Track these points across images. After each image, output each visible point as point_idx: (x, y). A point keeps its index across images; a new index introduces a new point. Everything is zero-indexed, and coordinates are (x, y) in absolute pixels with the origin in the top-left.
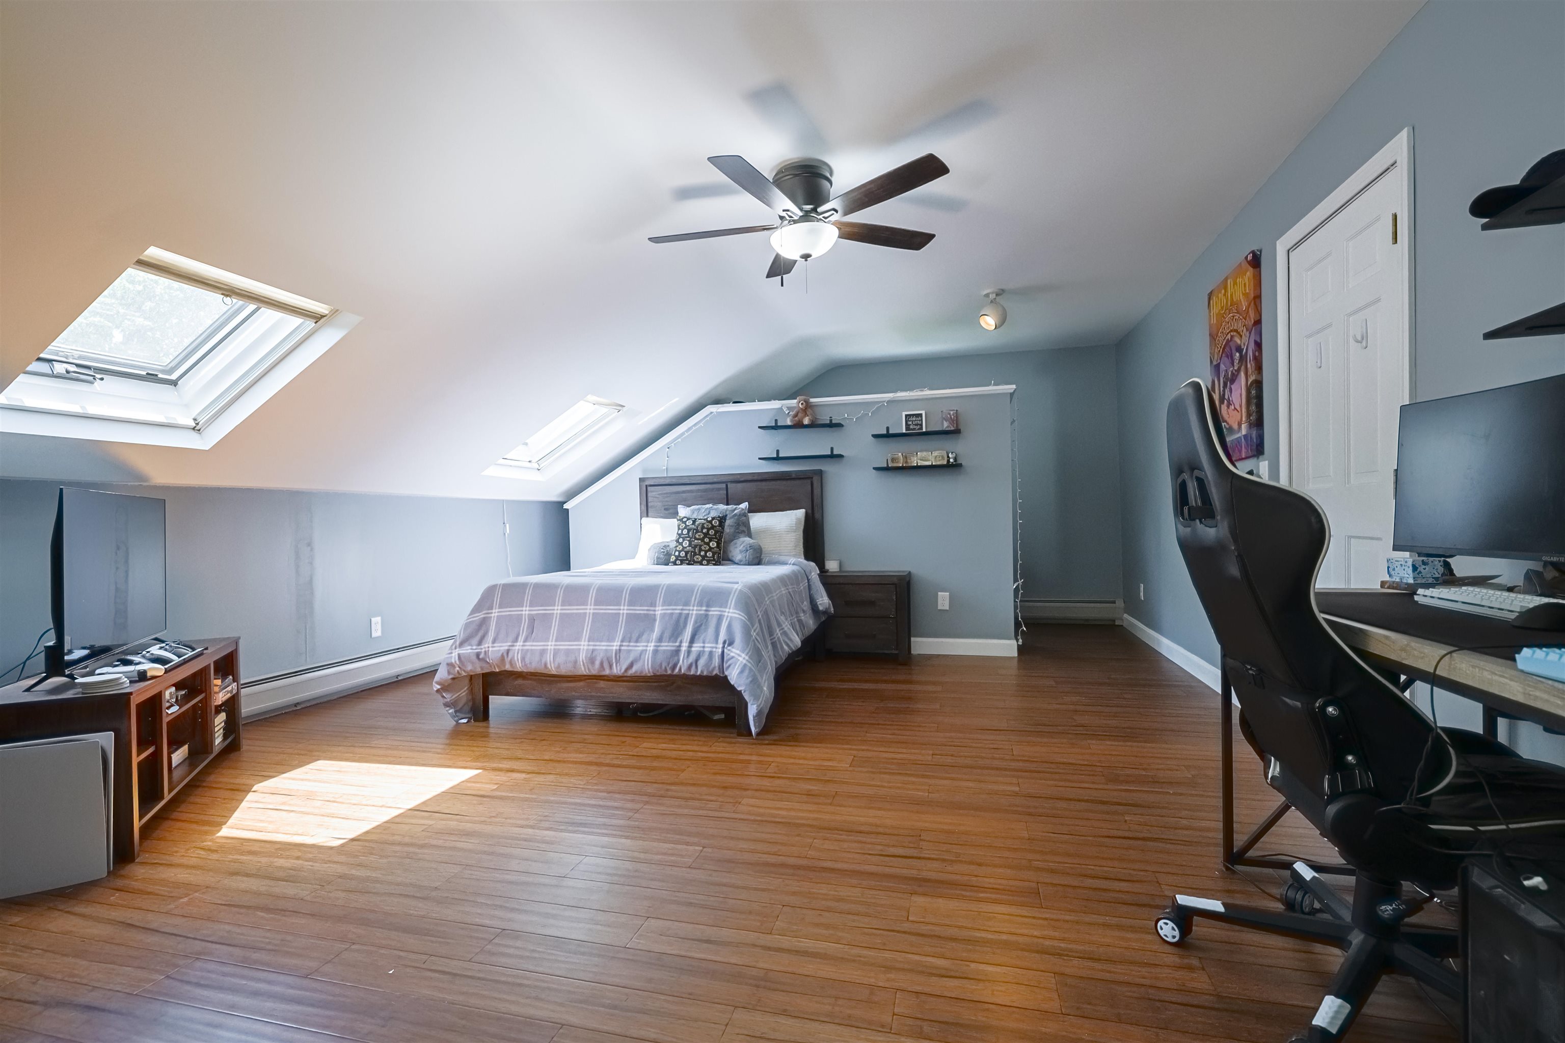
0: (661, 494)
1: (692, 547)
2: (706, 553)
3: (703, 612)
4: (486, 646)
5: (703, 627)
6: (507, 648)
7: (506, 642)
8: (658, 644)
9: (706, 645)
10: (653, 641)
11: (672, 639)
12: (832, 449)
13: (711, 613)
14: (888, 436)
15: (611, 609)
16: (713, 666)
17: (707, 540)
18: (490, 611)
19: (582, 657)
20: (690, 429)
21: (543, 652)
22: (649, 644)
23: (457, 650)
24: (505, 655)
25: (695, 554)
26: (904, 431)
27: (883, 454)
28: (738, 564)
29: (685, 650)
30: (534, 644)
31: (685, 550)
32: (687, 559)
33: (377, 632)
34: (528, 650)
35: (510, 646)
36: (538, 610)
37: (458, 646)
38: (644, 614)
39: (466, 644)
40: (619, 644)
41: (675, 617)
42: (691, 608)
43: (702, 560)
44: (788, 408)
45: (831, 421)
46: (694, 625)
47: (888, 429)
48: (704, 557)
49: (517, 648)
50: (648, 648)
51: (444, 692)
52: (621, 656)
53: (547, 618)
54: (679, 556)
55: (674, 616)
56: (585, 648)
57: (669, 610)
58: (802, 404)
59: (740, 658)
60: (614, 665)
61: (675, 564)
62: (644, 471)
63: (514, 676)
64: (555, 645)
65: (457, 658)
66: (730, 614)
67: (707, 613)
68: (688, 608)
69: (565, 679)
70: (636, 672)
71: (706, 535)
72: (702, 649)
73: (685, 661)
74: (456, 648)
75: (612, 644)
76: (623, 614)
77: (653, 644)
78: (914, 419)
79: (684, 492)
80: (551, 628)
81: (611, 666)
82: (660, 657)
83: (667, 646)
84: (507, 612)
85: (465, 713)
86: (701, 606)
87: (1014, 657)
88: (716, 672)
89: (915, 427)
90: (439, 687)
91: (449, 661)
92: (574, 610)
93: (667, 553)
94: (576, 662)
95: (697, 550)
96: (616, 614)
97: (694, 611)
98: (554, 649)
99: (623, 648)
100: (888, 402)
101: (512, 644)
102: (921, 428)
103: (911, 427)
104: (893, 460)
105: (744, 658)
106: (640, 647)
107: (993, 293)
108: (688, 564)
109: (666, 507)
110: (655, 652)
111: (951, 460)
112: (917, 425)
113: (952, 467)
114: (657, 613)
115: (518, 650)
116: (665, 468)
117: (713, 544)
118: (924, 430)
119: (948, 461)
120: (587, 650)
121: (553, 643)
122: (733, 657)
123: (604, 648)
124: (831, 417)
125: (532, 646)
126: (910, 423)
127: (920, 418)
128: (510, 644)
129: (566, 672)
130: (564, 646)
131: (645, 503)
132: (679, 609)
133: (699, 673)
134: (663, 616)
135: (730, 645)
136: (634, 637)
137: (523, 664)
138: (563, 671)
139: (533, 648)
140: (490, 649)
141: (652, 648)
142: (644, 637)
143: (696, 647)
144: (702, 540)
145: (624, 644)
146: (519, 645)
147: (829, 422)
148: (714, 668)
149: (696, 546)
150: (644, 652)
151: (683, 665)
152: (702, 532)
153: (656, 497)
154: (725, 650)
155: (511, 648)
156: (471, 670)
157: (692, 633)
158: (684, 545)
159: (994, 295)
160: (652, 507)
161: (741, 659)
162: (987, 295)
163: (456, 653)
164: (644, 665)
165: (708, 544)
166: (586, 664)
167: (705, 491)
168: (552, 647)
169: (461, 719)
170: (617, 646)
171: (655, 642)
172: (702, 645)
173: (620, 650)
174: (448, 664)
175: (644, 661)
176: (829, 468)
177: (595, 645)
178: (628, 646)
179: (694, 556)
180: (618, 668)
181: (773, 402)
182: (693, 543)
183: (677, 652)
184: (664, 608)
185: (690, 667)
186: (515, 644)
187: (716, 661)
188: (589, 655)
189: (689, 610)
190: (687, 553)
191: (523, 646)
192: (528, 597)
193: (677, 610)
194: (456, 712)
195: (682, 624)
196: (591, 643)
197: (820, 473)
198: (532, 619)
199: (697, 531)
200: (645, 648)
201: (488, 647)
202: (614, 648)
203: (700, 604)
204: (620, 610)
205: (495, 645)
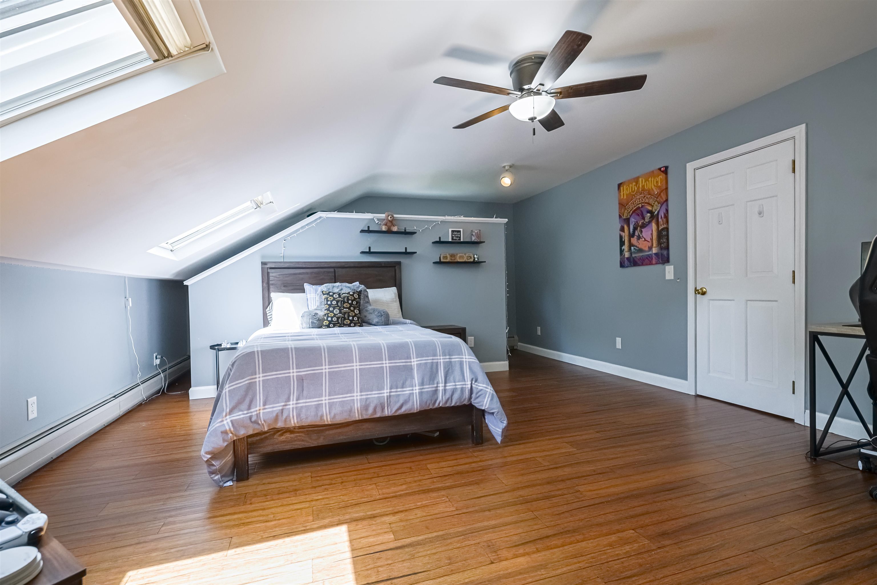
0: (282, 275)
1: (342, 314)
2: (353, 318)
3: (448, 360)
4: (258, 408)
5: (450, 371)
6: (281, 408)
7: (278, 403)
8: (422, 387)
9: (457, 384)
10: (417, 385)
11: (431, 382)
12: (406, 248)
13: (453, 360)
14: (439, 242)
15: (375, 364)
16: (464, 397)
17: (352, 308)
18: (254, 377)
19: (357, 405)
20: (302, 227)
21: (318, 407)
22: (414, 388)
23: (228, 417)
24: (280, 414)
25: (345, 319)
26: (450, 240)
27: (437, 253)
28: (375, 325)
29: (442, 389)
30: (308, 400)
31: (337, 316)
32: (338, 323)
33: (33, 414)
34: (302, 407)
35: (284, 406)
36: (304, 372)
37: (228, 413)
38: (404, 365)
39: (235, 411)
40: (388, 391)
41: (429, 366)
42: (439, 358)
43: (350, 323)
44: (378, 219)
45: (405, 230)
46: (444, 370)
47: (440, 238)
48: (351, 321)
49: (291, 406)
50: (414, 392)
51: (213, 460)
52: (391, 400)
53: (317, 378)
54: (332, 321)
55: (428, 364)
56: (359, 398)
57: (423, 360)
58: (391, 217)
59: (487, 390)
60: (386, 408)
61: (328, 326)
62: (263, 257)
63: (280, 433)
64: (329, 399)
65: (231, 425)
66: (467, 360)
67: (451, 360)
68: (436, 358)
69: (334, 426)
70: (405, 411)
71: (351, 304)
72: (454, 387)
73: (444, 397)
74: (226, 416)
75: (382, 392)
76: (386, 367)
77: (417, 388)
78: (456, 234)
79: (300, 274)
80: (322, 385)
81: (383, 409)
82: (425, 397)
83: (428, 388)
84: (272, 375)
85: (228, 476)
86: (445, 356)
87: (507, 371)
88: (466, 402)
89: (456, 238)
90: (209, 456)
91: (223, 429)
92: (342, 367)
93: (318, 319)
94: (351, 411)
95: (346, 316)
96: (380, 367)
97: (442, 360)
98: (329, 403)
99: (392, 394)
100: (441, 222)
101: (286, 403)
102: (460, 239)
103: (454, 238)
104: (444, 257)
105: (491, 390)
106: (407, 391)
107: (508, 166)
108: (339, 327)
109: (285, 285)
110: (421, 393)
111: (476, 259)
112: (457, 237)
113: (476, 263)
114: (413, 364)
115: (293, 408)
116: (282, 255)
117: (357, 312)
118: (462, 240)
119: (474, 260)
120: (361, 399)
121: (327, 398)
122: (482, 390)
123: (376, 396)
124: (405, 228)
125: (306, 402)
126: (454, 236)
127: (459, 233)
128: (283, 404)
129: (340, 420)
130: (338, 399)
131: (266, 281)
132: (430, 359)
133: (453, 405)
134: (419, 366)
135: (476, 381)
136: (400, 384)
137: (299, 419)
138: (339, 419)
139: (307, 404)
140: (261, 411)
141: (417, 391)
142: (408, 383)
143: (450, 386)
144: (349, 308)
145: (393, 390)
146: (292, 404)
147: (404, 231)
148: (465, 399)
149: (345, 313)
150: (412, 395)
151: (441, 400)
152: (348, 302)
153: (276, 277)
154: (473, 385)
155: (284, 407)
156: (244, 434)
157: (444, 377)
158: (335, 312)
159: (509, 167)
160: (272, 284)
161: (489, 390)
162: (504, 167)
163: (229, 420)
164: (414, 405)
165: (353, 311)
166: (360, 411)
167: (318, 273)
168: (327, 402)
169: (225, 483)
170: (387, 393)
171: (419, 386)
172: (454, 384)
173: (390, 396)
174: (222, 432)
175: (413, 402)
176: (404, 261)
177: (367, 395)
178: (396, 392)
179: (344, 320)
180: (389, 410)
181: (366, 214)
182: (342, 311)
183: (436, 391)
184: (419, 359)
185: (446, 402)
186: (288, 403)
187: (467, 394)
188: (364, 403)
189: (438, 359)
190: (338, 318)
191: (296, 404)
192: (293, 360)
193: (429, 360)
194: (222, 477)
195: (434, 370)
196: (362, 394)
197: (399, 263)
198: (301, 380)
199: (344, 302)
200: (411, 392)
201: (260, 410)
202: (385, 395)
203: (444, 354)
204: (383, 364)
205: (266, 407)
